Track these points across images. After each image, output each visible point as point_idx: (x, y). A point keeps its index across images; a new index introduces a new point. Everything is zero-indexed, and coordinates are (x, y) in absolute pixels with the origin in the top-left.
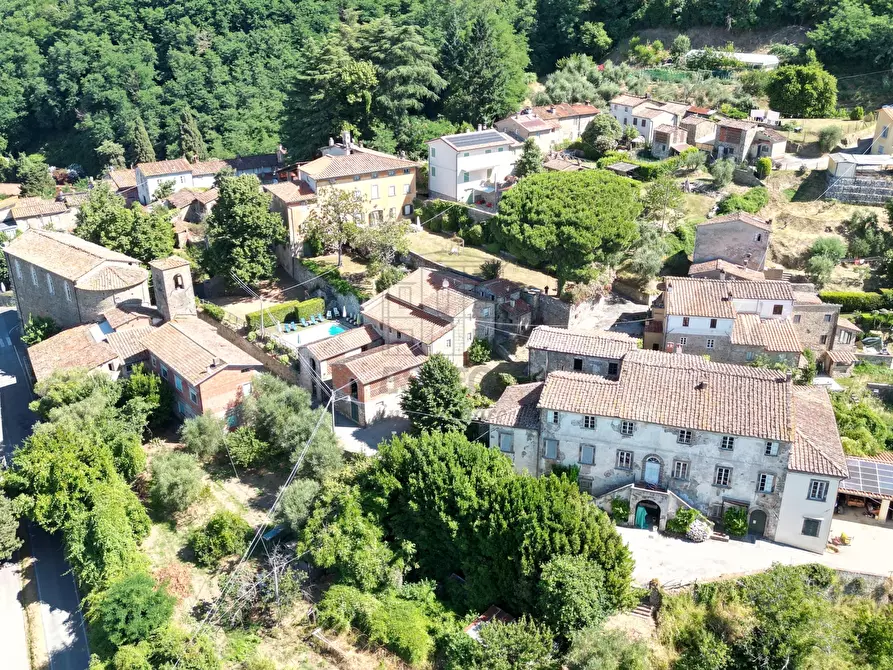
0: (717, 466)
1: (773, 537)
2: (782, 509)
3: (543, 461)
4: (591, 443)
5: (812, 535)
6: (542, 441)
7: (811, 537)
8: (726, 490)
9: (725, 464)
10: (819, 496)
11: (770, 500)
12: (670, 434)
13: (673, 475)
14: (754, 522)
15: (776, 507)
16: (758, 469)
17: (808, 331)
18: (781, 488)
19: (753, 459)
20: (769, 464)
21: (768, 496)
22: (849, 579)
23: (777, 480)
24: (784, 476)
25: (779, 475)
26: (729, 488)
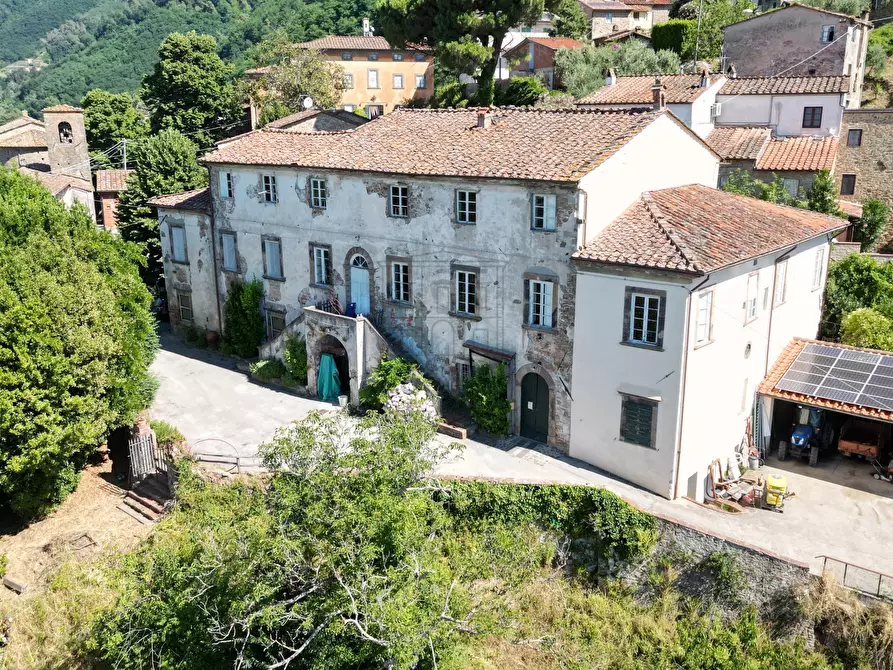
0: (454, 267)
1: (566, 444)
2: (576, 370)
3: (223, 277)
4: (275, 232)
5: (641, 444)
6: (217, 236)
7: (640, 449)
8: (474, 325)
9: (465, 260)
10: (651, 338)
11: (552, 348)
12: (375, 195)
13: (389, 294)
14: (530, 405)
15: (564, 366)
16: (522, 270)
17: (881, 166)
18: (570, 312)
19: (512, 240)
20: (541, 253)
21: (548, 338)
22: (694, 552)
23: (560, 294)
24: (572, 281)
25: (563, 281)
26: (478, 319)
